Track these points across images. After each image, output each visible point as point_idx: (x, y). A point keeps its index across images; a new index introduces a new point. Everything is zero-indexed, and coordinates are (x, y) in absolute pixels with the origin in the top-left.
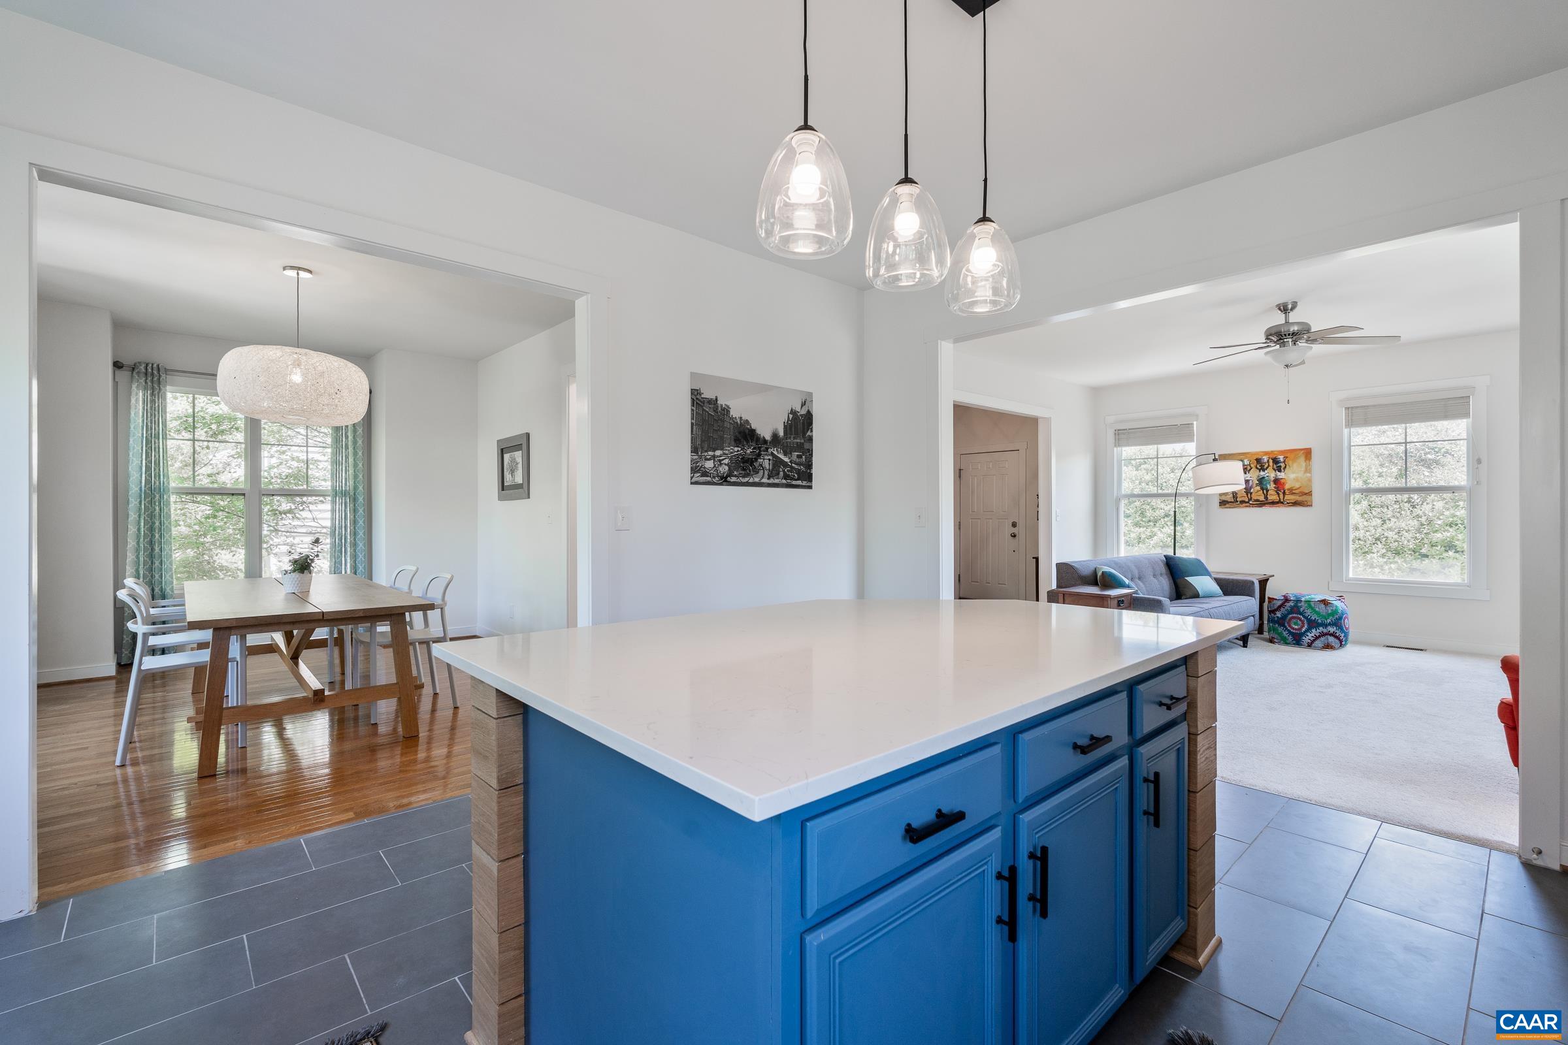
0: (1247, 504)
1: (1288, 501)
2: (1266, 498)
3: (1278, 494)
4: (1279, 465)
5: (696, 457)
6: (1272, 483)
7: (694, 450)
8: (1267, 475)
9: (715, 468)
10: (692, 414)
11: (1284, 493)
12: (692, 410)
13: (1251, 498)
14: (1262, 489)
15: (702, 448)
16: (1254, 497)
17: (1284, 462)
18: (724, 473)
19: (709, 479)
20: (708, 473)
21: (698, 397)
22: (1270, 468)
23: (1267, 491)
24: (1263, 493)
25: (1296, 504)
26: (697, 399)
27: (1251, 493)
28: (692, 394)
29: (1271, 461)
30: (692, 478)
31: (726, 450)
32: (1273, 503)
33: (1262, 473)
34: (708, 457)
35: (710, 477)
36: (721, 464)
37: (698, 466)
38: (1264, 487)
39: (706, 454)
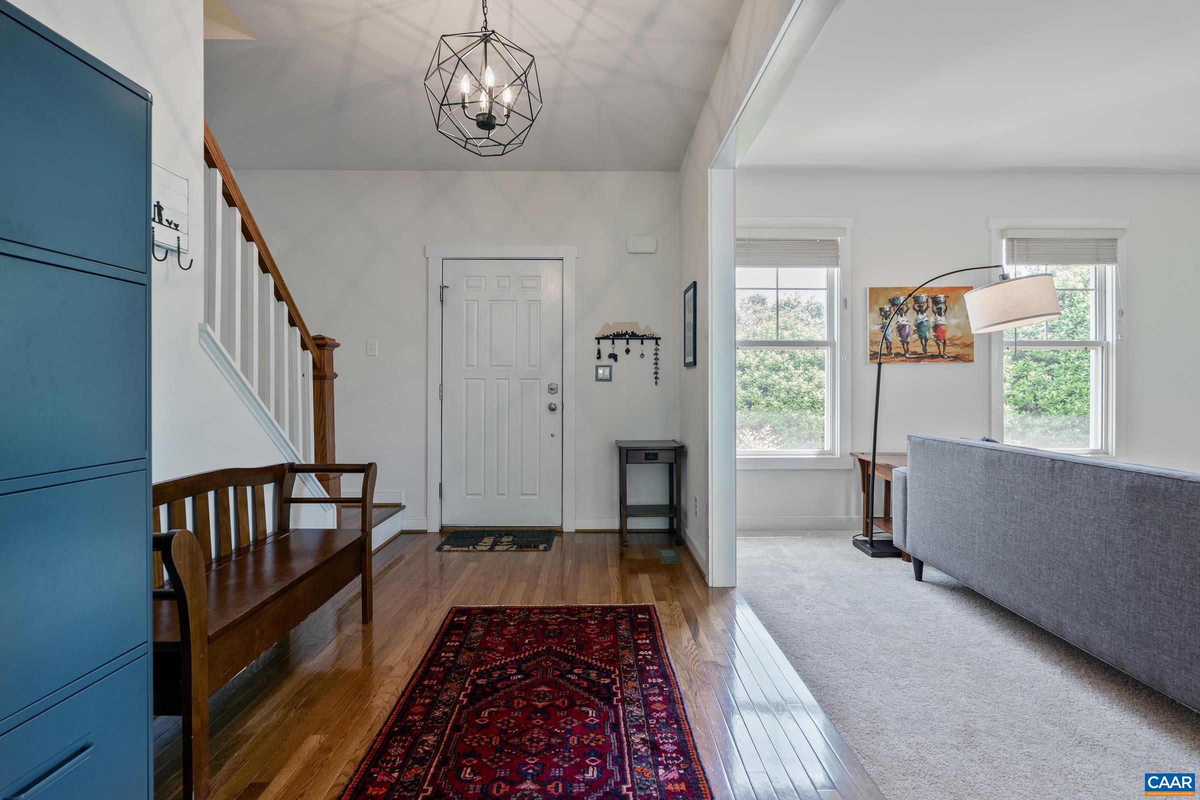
0: (904, 358)
1: (949, 355)
2: (925, 350)
3: (938, 345)
4: (939, 306)
6: (931, 330)
8: (926, 319)
11: (944, 344)
13: (908, 349)
14: (920, 337)
16: (912, 349)
17: (945, 303)
22: (930, 310)
23: (926, 340)
24: (922, 342)
25: (956, 358)
27: (908, 343)
29: (930, 301)
32: (933, 357)
33: (920, 316)
38: (923, 335)
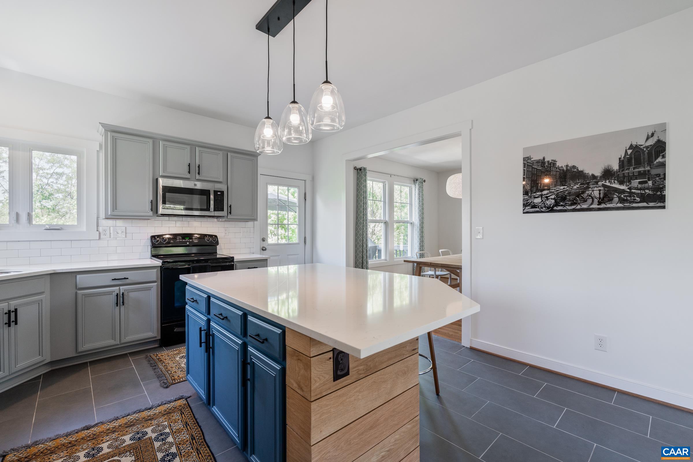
5: (527, 197)
7: (526, 193)
9: (543, 202)
10: (524, 172)
12: (524, 170)
15: (532, 191)
18: (550, 205)
19: (537, 209)
20: (537, 205)
21: (529, 161)
26: (527, 162)
28: (524, 160)
30: (524, 210)
31: (553, 189)
34: (537, 196)
35: (539, 208)
36: (548, 199)
37: (529, 202)
39: (535, 194)
